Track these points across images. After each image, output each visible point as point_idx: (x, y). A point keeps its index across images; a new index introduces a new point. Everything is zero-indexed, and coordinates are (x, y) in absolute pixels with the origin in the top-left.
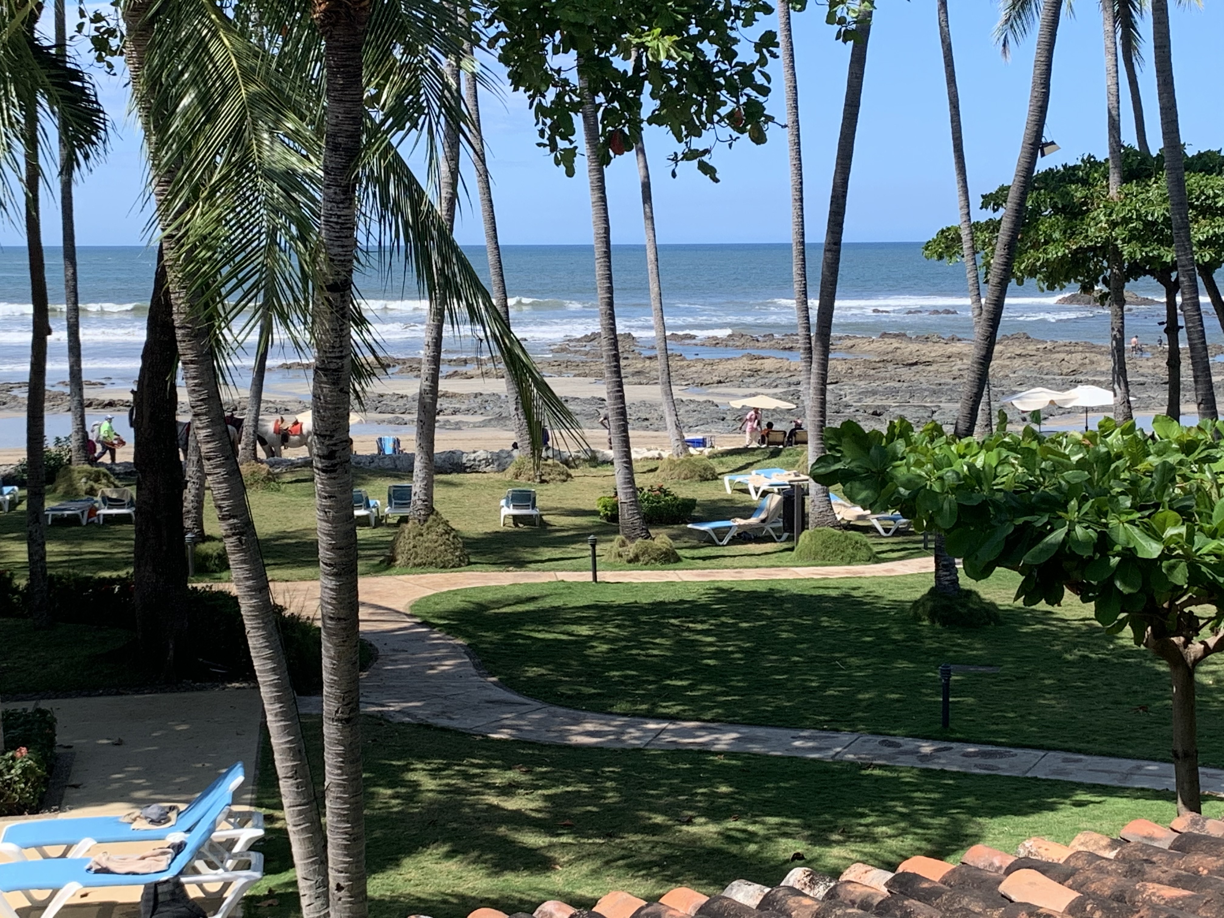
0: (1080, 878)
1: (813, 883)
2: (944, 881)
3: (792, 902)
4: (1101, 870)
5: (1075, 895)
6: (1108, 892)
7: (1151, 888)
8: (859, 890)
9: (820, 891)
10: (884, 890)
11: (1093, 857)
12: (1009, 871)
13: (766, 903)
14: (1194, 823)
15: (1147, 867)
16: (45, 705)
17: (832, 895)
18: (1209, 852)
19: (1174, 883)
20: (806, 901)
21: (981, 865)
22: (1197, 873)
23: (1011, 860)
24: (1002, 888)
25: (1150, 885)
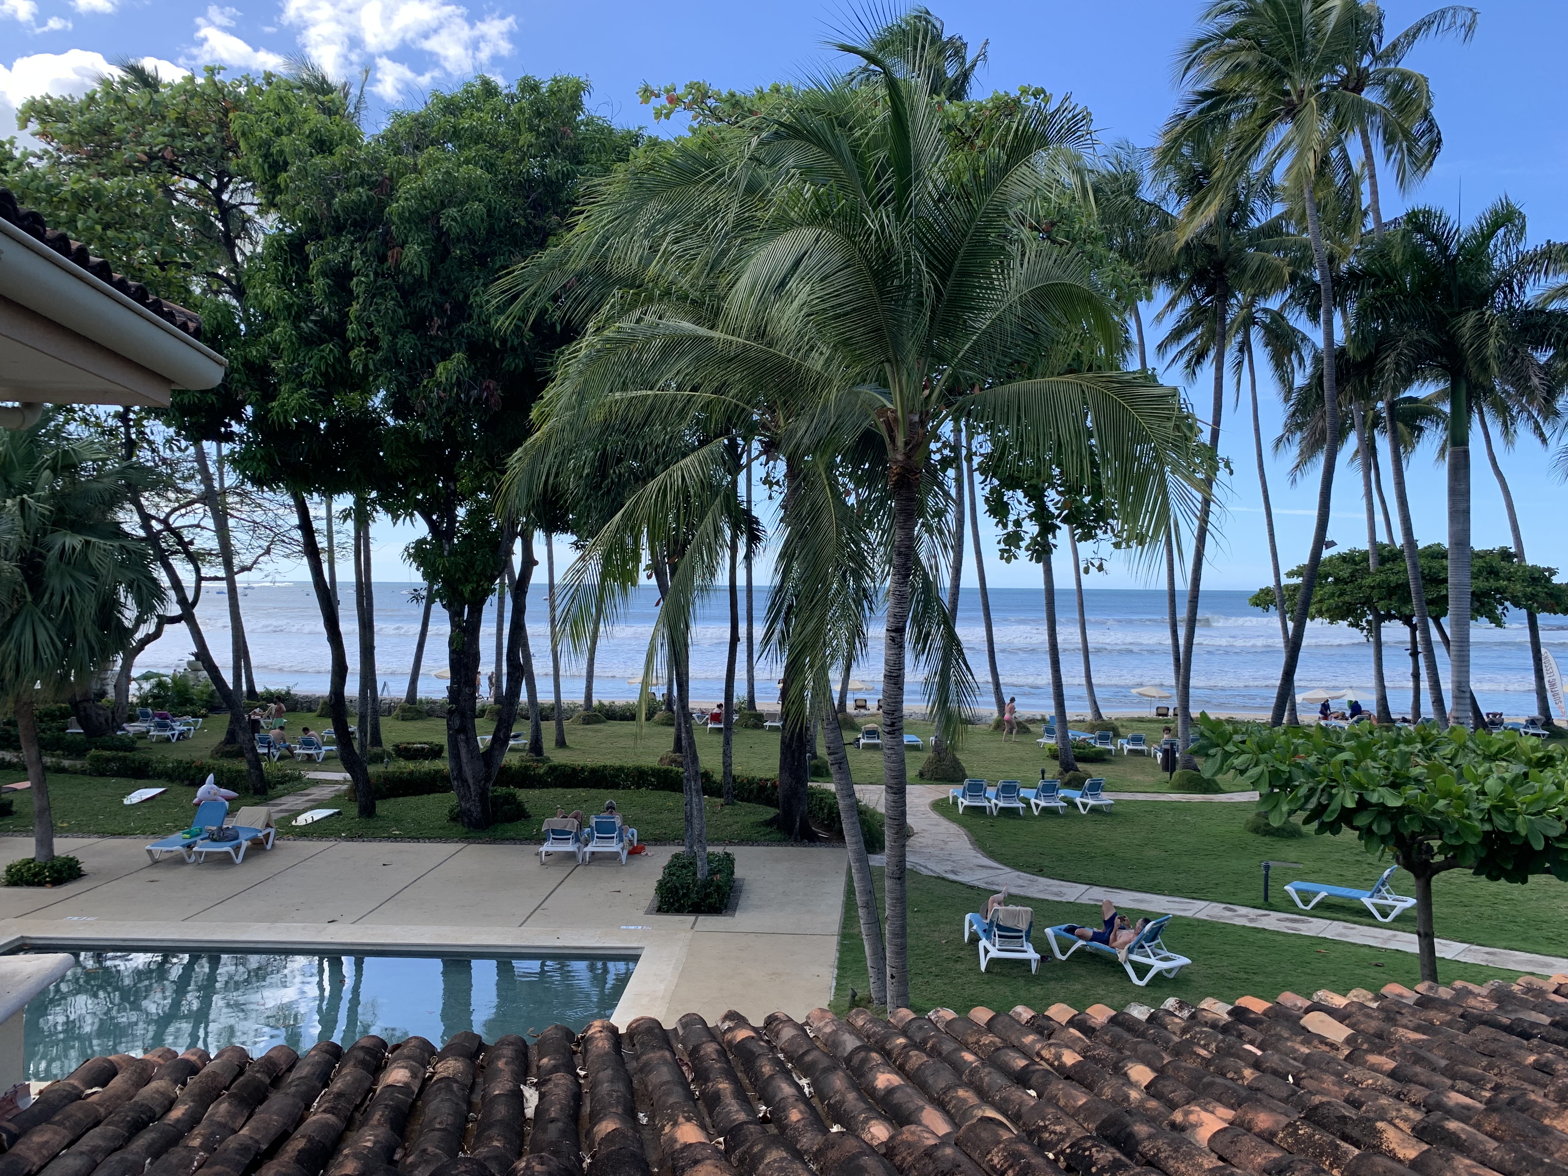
0: (1354, 1020)
1: (1181, 1008)
2: (1265, 1013)
3: (1168, 1019)
4: (1369, 1016)
5: (1350, 1031)
6: (1372, 1031)
7: (1401, 1031)
8: (1210, 1015)
9: (1186, 1014)
10: (1226, 1016)
11: (1362, 1006)
12: (1308, 1011)
13: (1152, 1018)
14: (1430, 988)
15: (1398, 1017)
16: (729, 849)
17: (1193, 1017)
18: (1441, 1010)
19: (1417, 1029)
20: (1177, 1020)
21: (1289, 1005)
22: (1432, 1023)
23: (1308, 1003)
24: (1302, 1022)
25: (1400, 1030)
